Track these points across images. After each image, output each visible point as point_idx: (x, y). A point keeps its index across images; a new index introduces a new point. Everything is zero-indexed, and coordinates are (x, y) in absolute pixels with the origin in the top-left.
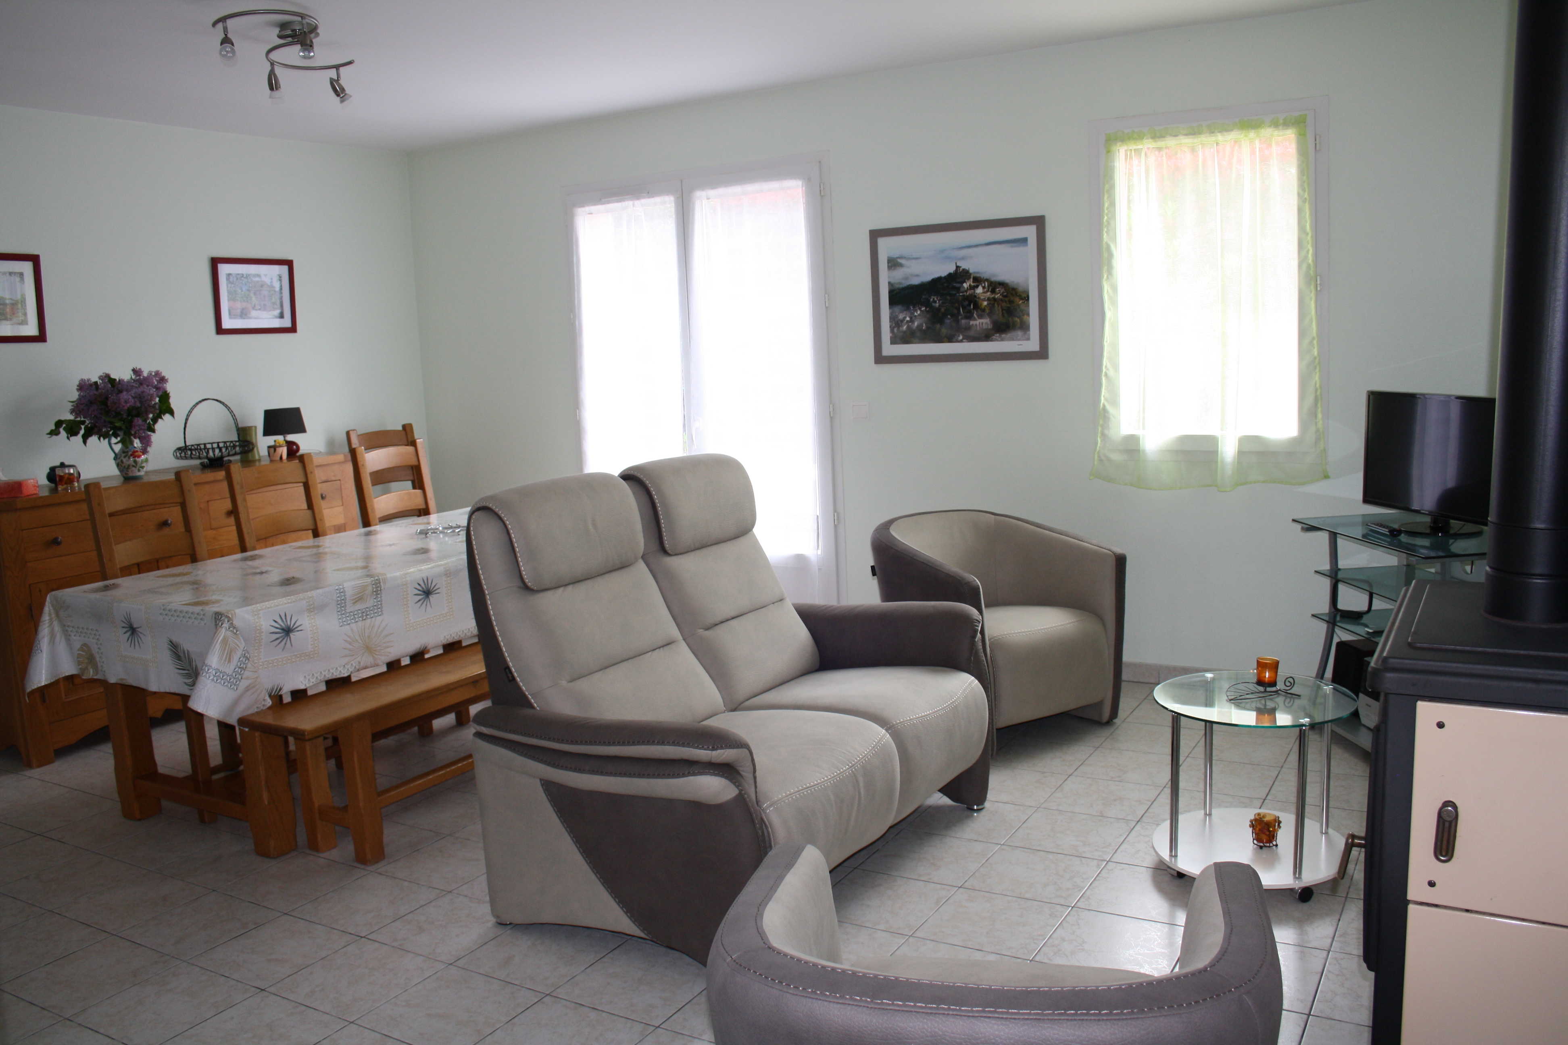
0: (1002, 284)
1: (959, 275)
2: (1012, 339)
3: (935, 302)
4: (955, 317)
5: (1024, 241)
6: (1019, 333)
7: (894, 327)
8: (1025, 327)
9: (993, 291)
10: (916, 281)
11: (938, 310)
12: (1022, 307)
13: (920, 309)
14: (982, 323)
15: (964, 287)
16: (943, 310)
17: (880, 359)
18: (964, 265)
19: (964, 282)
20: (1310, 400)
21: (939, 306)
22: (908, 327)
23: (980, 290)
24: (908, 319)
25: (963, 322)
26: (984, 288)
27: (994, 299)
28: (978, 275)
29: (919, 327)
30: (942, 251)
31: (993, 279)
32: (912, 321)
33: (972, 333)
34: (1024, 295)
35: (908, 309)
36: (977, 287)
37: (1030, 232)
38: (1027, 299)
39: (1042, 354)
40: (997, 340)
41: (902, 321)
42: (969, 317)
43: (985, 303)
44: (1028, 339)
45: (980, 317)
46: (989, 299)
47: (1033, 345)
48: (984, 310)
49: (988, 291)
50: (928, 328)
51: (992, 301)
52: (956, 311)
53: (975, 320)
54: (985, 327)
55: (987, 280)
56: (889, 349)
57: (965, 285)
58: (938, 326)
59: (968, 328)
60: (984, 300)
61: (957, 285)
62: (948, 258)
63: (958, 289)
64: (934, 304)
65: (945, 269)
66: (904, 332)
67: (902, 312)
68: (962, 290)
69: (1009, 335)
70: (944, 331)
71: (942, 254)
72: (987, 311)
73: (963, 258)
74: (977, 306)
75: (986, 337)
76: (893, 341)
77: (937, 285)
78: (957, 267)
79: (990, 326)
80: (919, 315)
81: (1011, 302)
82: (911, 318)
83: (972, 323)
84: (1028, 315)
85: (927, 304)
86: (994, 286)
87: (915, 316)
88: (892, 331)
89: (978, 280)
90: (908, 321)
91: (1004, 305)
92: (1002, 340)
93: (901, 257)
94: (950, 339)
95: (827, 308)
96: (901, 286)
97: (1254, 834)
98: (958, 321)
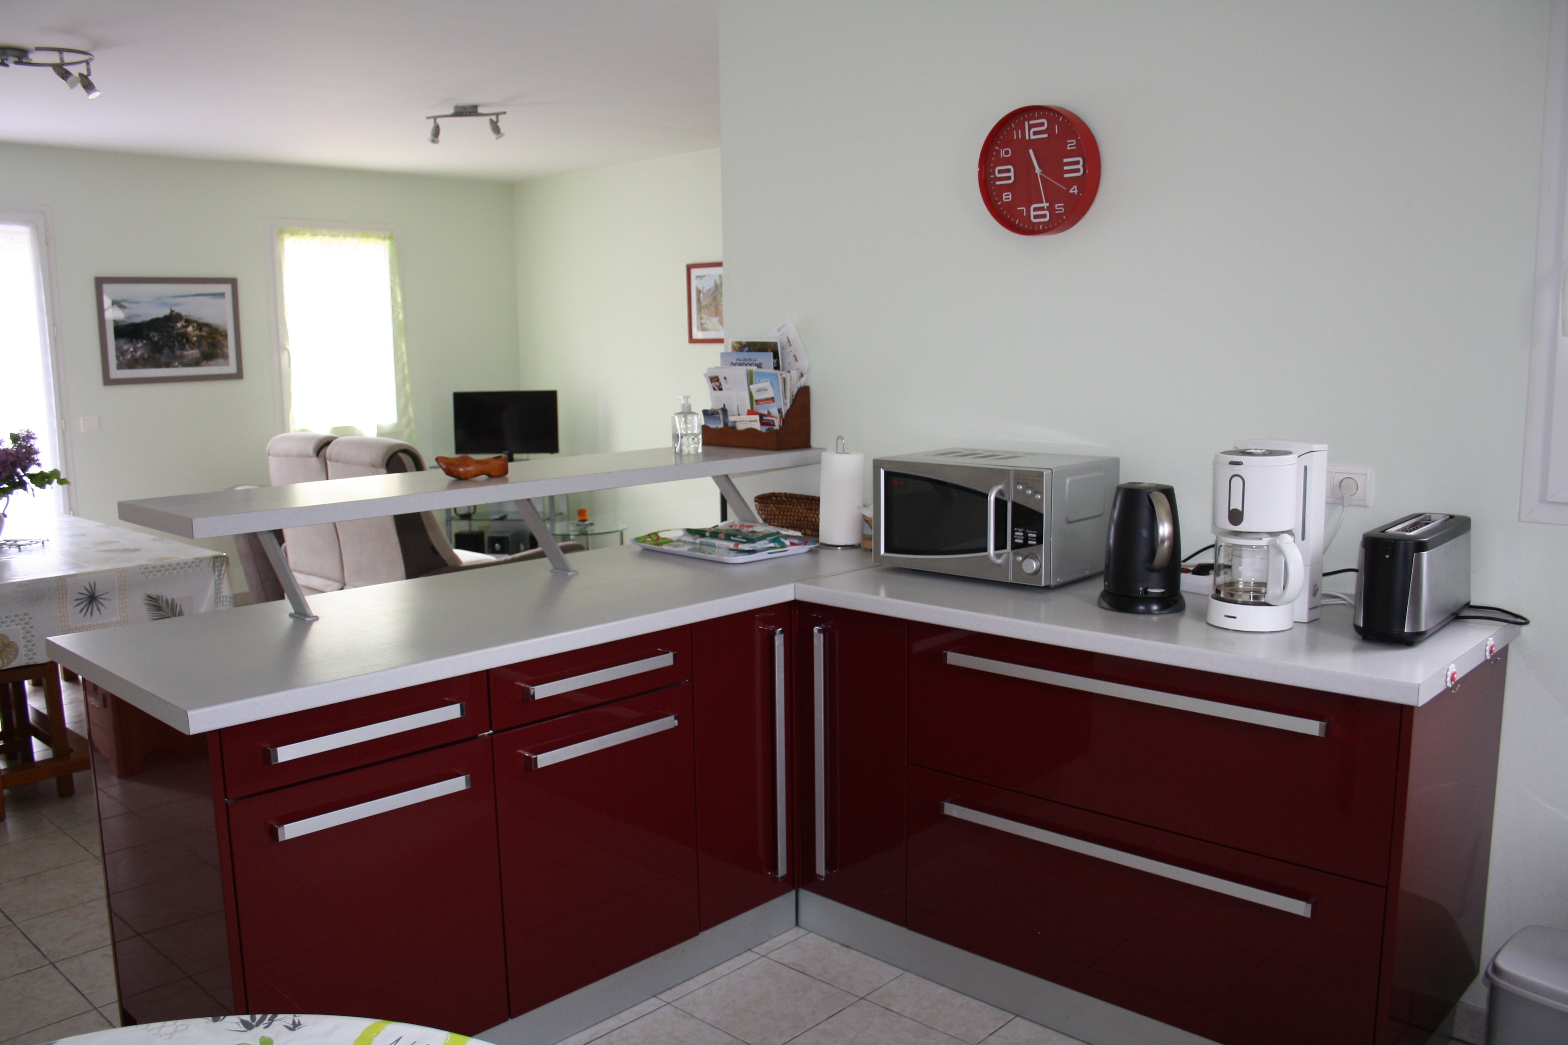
0: (207, 325)
1: (173, 318)
2: (216, 365)
3: (154, 336)
4: (172, 349)
5: (222, 295)
6: (221, 361)
7: (120, 356)
8: (225, 356)
9: (200, 330)
10: (138, 320)
11: (157, 343)
12: (223, 342)
13: (142, 342)
14: (192, 353)
15: (177, 326)
16: (161, 343)
17: (108, 381)
18: (177, 310)
19: (178, 322)
20: (403, 401)
21: (159, 340)
22: (132, 356)
23: (190, 329)
24: (132, 349)
25: (178, 352)
26: (193, 327)
27: (202, 336)
28: (189, 318)
29: (142, 356)
30: (159, 298)
31: (201, 321)
32: (135, 351)
33: (185, 361)
34: (224, 334)
35: (131, 342)
36: (187, 326)
37: (227, 289)
38: (225, 336)
39: (239, 375)
40: (204, 366)
41: (127, 351)
42: (183, 348)
43: (195, 339)
44: (228, 365)
45: (191, 349)
46: (197, 336)
47: (232, 369)
48: (194, 344)
49: (196, 330)
50: (149, 357)
51: (200, 338)
52: (171, 344)
53: (187, 350)
54: (195, 356)
55: (195, 322)
56: (115, 373)
57: (179, 325)
58: (157, 355)
59: (182, 357)
60: (194, 336)
61: (172, 325)
62: (164, 304)
63: (173, 328)
64: (153, 339)
65: (162, 312)
66: (129, 360)
67: (126, 344)
68: (176, 328)
69: (214, 362)
70: (163, 359)
71: (159, 301)
72: (197, 344)
73: (176, 305)
74: (188, 341)
75: (197, 363)
76: (120, 367)
77: (155, 324)
78: (172, 311)
79: (199, 355)
80: (141, 347)
81: (214, 338)
82: (134, 349)
83: (185, 353)
84: (227, 348)
85: (148, 338)
86: (200, 326)
87: (138, 348)
88: (118, 358)
89: (189, 322)
90: (132, 352)
91: (209, 340)
92: (209, 365)
93: (124, 301)
94: (168, 365)
95: (55, 338)
96: (124, 323)
98: (173, 352)
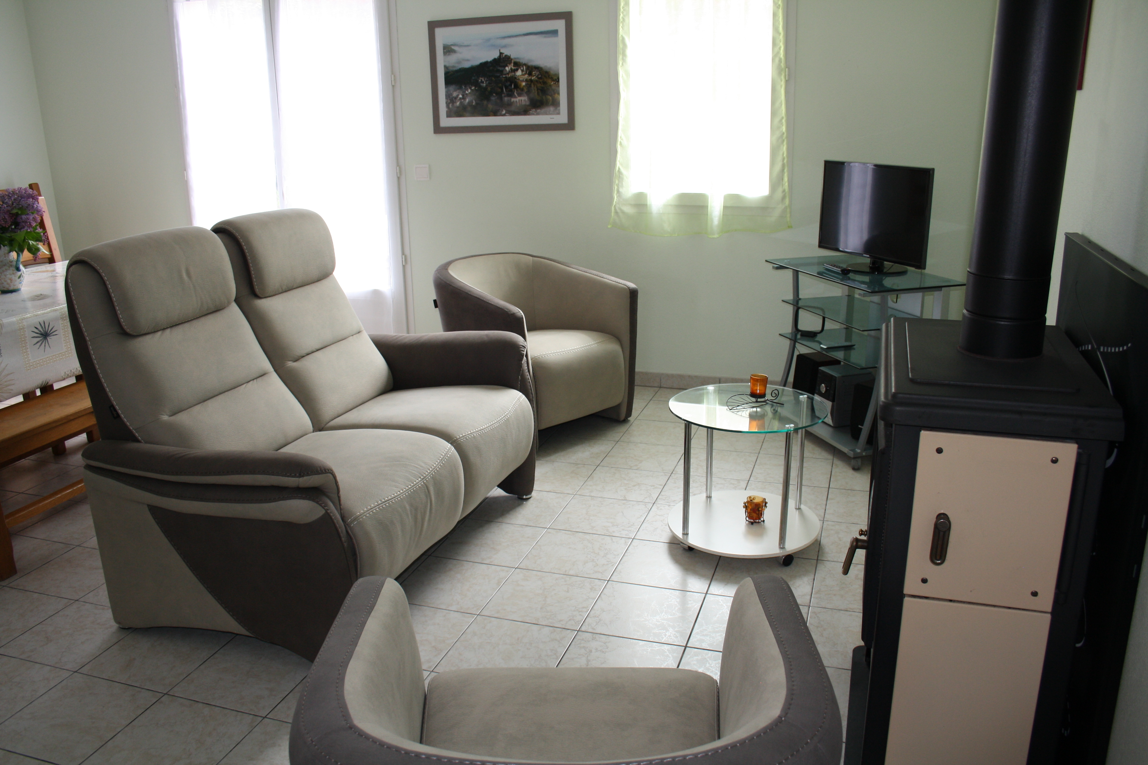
0: (537, 68)
1: (502, 60)
2: (546, 114)
3: (483, 82)
4: (500, 94)
5: (554, 33)
6: (552, 109)
7: (449, 103)
8: (556, 104)
9: (530, 74)
10: (467, 65)
11: (485, 89)
12: (554, 87)
13: (470, 88)
14: (521, 100)
15: (506, 70)
16: (489, 89)
17: (438, 129)
18: (506, 52)
19: (507, 66)
20: (778, 167)
21: (486, 86)
22: (461, 103)
23: (519, 73)
24: (461, 96)
25: (506, 99)
26: (522, 71)
27: (531, 81)
28: (518, 60)
29: (470, 103)
30: (489, 40)
31: (530, 64)
32: (464, 98)
33: (513, 108)
34: (555, 78)
35: (460, 88)
36: (517, 70)
37: (560, 25)
38: (557, 80)
39: (570, 126)
40: (533, 114)
41: (456, 98)
42: (511, 95)
43: (524, 84)
44: (559, 114)
45: (520, 95)
46: (526, 81)
47: (562, 118)
48: (522, 90)
49: (525, 74)
50: (477, 104)
51: (530, 82)
52: (500, 90)
53: (515, 97)
54: (523, 103)
55: (525, 65)
56: (445, 122)
57: (507, 69)
58: (485, 102)
59: (510, 104)
60: (523, 81)
61: (501, 69)
62: (494, 46)
63: (502, 72)
64: (482, 84)
65: (491, 55)
66: (458, 107)
67: (455, 91)
68: (505, 72)
69: (543, 110)
70: (490, 106)
71: (489, 44)
72: (525, 90)
73: (505, 46)
74: (517, 86)
75: (525, 112)
76: (449, 115)
77: (484, 68)
78: (501, 54)
79: (528, 103)
80: (470, 93)
81: (545, 83)
82: (463, 95)
83: (513, 100)
84: (559, 94)
85: (477, 84)
86: (531, 69)
87: (467, 94)
88: (448, 106)
89: (518, 65)
90: (460, 98)
91: (539, 85)
92: (538, 114)
93: (454, 45)
94: (495, 113)
95: (393, 86)
96: (455, 69)
97: (747, 513)
98: (501, 99)
